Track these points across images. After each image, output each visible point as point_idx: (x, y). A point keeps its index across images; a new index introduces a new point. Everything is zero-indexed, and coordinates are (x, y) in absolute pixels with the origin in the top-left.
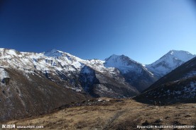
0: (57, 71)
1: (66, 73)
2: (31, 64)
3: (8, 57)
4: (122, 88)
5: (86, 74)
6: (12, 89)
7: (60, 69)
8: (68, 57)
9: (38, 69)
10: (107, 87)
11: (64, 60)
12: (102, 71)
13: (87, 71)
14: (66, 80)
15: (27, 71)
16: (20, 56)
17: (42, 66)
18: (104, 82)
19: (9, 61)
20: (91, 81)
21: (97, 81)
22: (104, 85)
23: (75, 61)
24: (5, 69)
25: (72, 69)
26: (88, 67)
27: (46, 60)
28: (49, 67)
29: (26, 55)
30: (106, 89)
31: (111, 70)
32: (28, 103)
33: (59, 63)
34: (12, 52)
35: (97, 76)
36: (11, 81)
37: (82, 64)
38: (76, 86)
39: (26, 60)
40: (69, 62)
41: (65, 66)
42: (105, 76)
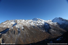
0: (37, 25)
1: (40, 26)
2: (29, 24)
3: (23, 22)
4: (60, 30)
5: (46, 25)
6: (25, 32)
7: (38, 24)
8: (40, 20)
9: (31, 25)
10: (54, 30)
11: (39, 21)
12: (52, 24)
13: (47, 25)
14: (40, 28)
15: (28, 26)
16: (26, 21)
17: (32, 24)
18: (53, 28)
19: (23, 23)
20: (48, 28)
21: (50, 28)
22: (53, 29)
23: (42, 21)
24: (23, 26)
25: (41, 24)
26: (47, 23)
27: (33, 22)
28: (34, 24)
29: (27, 21)
30: (53, 30)
31: (55, 23)
32: (29, 36)
33: (37, 23)
34: (24, 20)
35: (50, 26)
36: (25, 30)
37: (45, 22)
38: (43, 30)
39: (28, 22)
40: (40, 22)
41: (39, 23)
42: (53, 26)
